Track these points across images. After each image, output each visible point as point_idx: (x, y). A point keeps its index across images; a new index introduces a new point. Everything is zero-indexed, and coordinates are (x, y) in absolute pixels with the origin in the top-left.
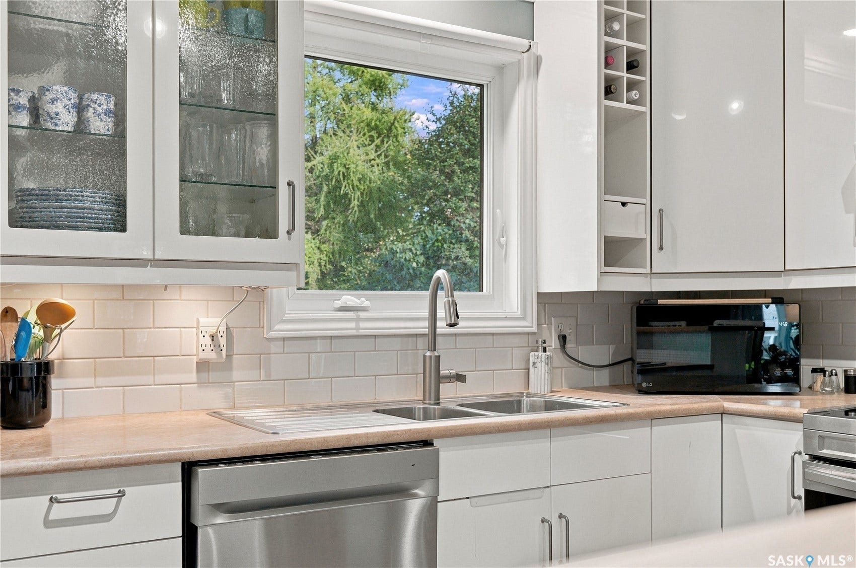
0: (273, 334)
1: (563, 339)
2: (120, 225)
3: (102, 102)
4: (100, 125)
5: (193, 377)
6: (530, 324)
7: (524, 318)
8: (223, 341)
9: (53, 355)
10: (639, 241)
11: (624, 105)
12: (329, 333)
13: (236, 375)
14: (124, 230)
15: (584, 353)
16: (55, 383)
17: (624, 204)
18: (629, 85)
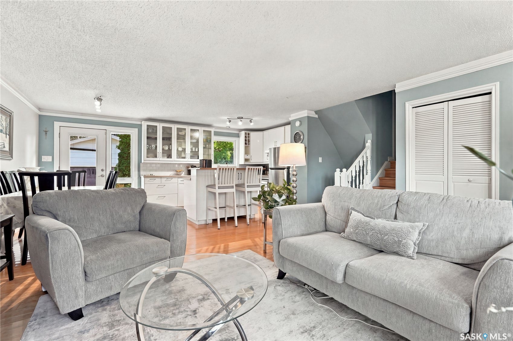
3: (197, 148)
4: (197, 150)
10: (249, 159)
11: (247, 145)
14: (199, 159)
17: (247, 155)
18: (248, 143)
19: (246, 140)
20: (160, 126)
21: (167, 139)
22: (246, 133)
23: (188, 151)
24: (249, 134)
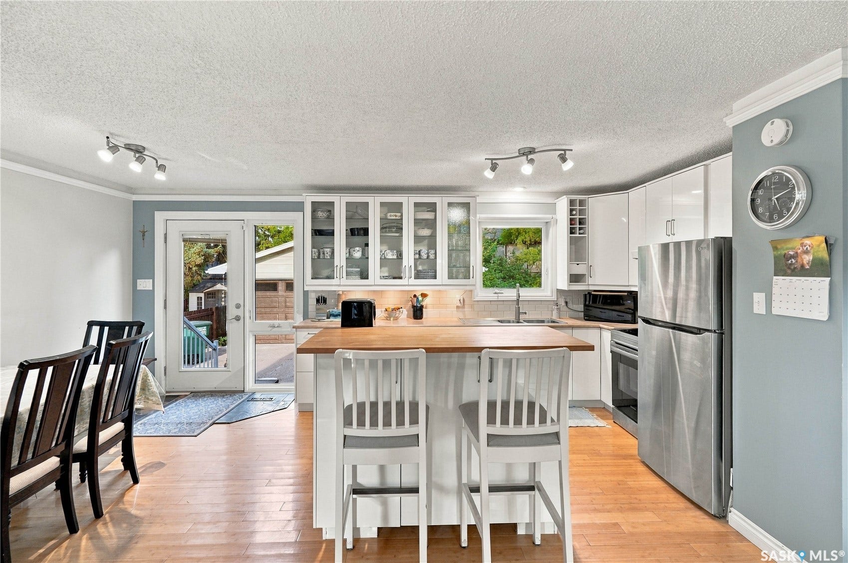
0: (475, 300)
1: (566, 303)
2: (435, 278)
3: (433, 252)
4: (432, 257)
5: (456, 310)
6: (554, 298)
7: (552, 296)
8: (462, 302)
9: (424, 304)
10: (584, 275)
11: (578, 235)
12: (491, 300)
13: (466, 310)
14: (436, 279)
15: (575, 307)
16: (424, 310)
17: (578, 264)
18: (580, 229)
19: (572, 221)
20: (340, 203)
21: (359, 232)
22: (572, 202)
23: (408, 259)
24: (582, 203)
